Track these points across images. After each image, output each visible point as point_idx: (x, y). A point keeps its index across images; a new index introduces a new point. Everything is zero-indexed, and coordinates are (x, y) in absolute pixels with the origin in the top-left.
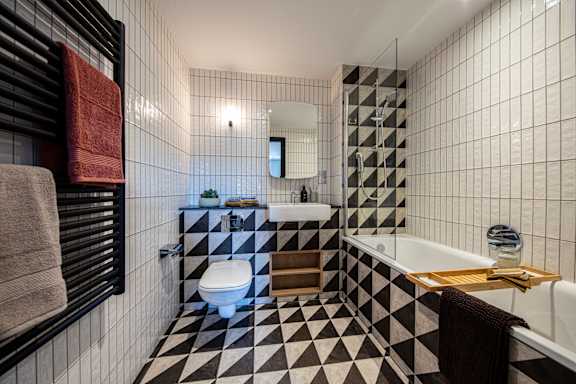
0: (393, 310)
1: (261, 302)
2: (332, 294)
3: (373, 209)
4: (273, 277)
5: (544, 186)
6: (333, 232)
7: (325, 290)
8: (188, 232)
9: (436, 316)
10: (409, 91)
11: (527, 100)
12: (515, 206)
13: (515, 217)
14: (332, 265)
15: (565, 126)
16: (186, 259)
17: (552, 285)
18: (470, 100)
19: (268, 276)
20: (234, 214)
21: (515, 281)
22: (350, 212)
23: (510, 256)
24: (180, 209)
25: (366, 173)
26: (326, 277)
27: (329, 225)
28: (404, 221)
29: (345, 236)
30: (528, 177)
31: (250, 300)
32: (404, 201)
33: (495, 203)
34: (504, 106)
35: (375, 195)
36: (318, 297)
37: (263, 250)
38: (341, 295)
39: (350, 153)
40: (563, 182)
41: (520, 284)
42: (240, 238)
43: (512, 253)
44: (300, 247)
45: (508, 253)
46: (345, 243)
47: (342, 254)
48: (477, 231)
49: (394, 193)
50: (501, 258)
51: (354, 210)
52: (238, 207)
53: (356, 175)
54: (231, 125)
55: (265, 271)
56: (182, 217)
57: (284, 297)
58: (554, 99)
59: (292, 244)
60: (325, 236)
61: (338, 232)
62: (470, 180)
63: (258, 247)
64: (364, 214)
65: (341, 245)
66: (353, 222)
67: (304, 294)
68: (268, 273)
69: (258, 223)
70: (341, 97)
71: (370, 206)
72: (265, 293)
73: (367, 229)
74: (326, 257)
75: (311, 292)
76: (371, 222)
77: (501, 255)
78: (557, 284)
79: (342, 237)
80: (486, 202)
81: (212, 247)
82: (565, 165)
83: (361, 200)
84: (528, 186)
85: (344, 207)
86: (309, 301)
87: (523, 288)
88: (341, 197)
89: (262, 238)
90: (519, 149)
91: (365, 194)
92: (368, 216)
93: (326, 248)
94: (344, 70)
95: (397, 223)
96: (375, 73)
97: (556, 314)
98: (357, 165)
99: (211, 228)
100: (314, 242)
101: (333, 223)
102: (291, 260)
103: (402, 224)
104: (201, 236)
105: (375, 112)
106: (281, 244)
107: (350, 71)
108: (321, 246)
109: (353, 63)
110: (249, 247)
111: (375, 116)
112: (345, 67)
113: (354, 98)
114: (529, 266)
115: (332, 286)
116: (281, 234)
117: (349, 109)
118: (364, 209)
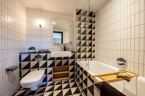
0: (88, 87)
1: (49, 83)
2: (72, 79)
3: (85, 53)
4: (53, 75)
5: (134, 46)
6: (73, 60)
7: (70, 78)
8: (23, 61)
9: (100, 91)
10: (96, 18)
11: (129, 19)
12: (125, 52)
13: (125, 55)
14: (73, 70)
15: (141, 26)
16: (22, 71)
17: (136, 78)
18: (112, 20)
19: (52, 75)
20: (40, 55)
21: (126, 78)
22: (78, 54)
23: (123, 69)
24: (19, 53)
25: (83, 42)
26: (71, 74)
27: (71, 58)
28: (94, 56)
29: (77, 61)
30: (129, 43)
31: (45, 83)
32: (94, 50)
33: (119, 51)
34: (122, 21)
35: (86, 49)
36: (68, 80)
37: (50, 66)
38: (75, 79)
39: (78, 36)
40: (140, 45)
41: (127, 79)
42: (42, 63)
43: (124, 68)
44: (62, 65)
45: (123, 68)
46: (77, 63)
47: (76, 67)
48: (114, 60)
49: (91, 48)
50: (121, 69)
51: (79, 53)
52: (41, 53)
53: (80, 43)
54: (40, 26)
55: (50, 73)
56: (20, 56)
57: (57, 81)
58: (137, 18)
59: (60, 64)
60: (71, 61)
61: (75, 60)
62: (112, 44)
63: (48, 66)
64: (82, 55)
65: (75, 64)
66: (79, 57)
67: (63, 80)
68: (52, 74)
69: (48, 58)
70: (76, 19)
71: (84, 52)
72: (51, 80)
73: (83, 59)
74: (71, 68)
75: (66, 79)
76: (85, 57)
77: (121, 68)
78: (138, 77)
79: (76, 62)
80: (117, 51)
81: (32, 66)
82: (140, 39)
83: (82, 50)
84: (129, 46)
85: (76, 52)
86: (65, 82)
87: (128, 81)
88: (75, 49)
89: (50, 63)
90: (126, 34)
91: (83, 48)
92: (84, 55)
93: (70, 65)
94: (76, 10)
95: (92, 57)
96: (86, 12)
97: (138, 88)
98: (80, 40)
99: (31, 60)
100: (67, 64)
101: (73, 57)
102: (60, 69)
103: (94, 57)
104: (28, 62)
105: (86, 24)
106: (56, 64)
107: (78, 11)
108: (69, 64)
109: (79, 9)
110: (45, 66)
111: (86, 25)
112: (77, 10)
113: (79, 19)
114: (129, 71)
115: (73, 76)
116: (56, 61)
117: (78, 23)
118: (82, 53)
